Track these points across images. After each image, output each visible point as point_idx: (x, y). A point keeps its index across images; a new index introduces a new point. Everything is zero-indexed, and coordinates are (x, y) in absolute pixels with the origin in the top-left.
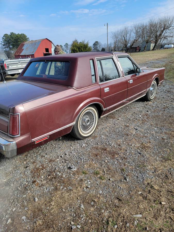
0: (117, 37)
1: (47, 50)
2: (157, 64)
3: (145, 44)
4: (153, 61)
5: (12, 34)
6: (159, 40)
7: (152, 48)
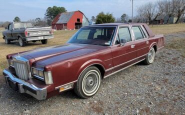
0: (141, 11)
1: (78, 20)
2: (177, 38)
3: (168, 17)
4: (173, 34)
5: (54, 7)
6: (182, 15)
7: (175, 21)
